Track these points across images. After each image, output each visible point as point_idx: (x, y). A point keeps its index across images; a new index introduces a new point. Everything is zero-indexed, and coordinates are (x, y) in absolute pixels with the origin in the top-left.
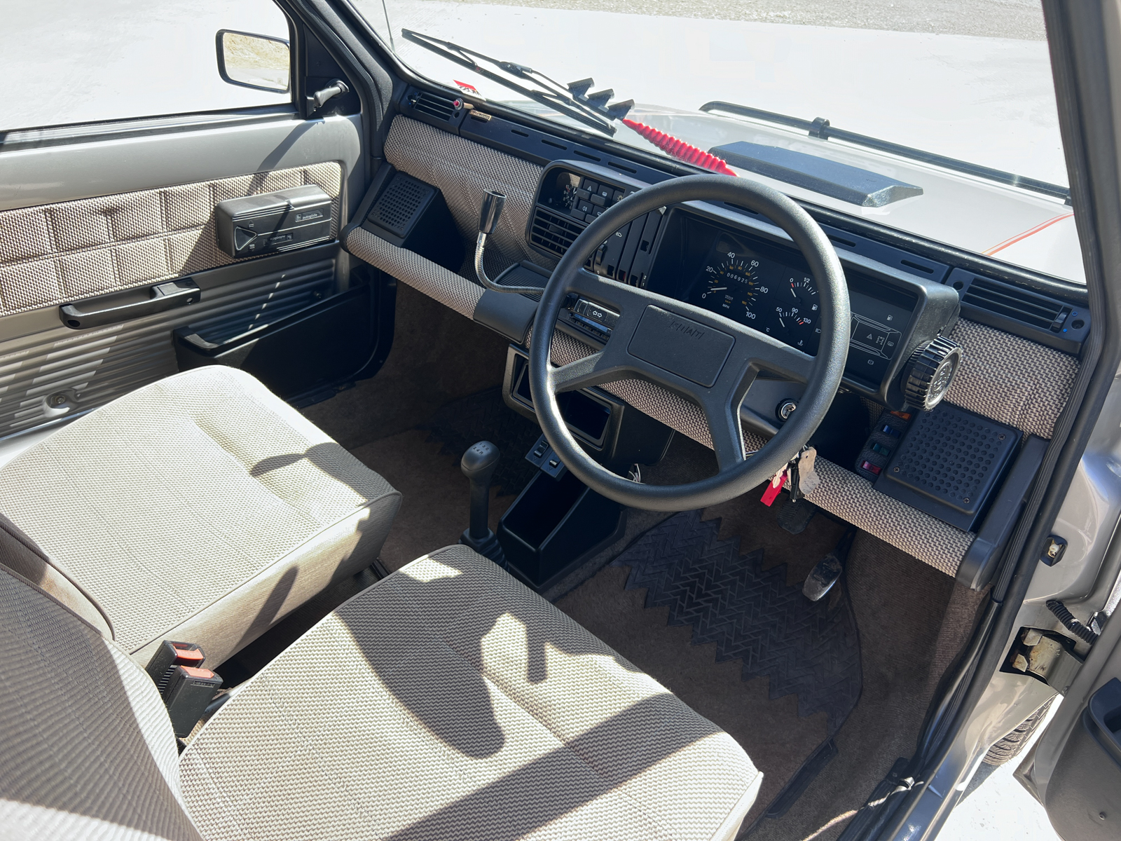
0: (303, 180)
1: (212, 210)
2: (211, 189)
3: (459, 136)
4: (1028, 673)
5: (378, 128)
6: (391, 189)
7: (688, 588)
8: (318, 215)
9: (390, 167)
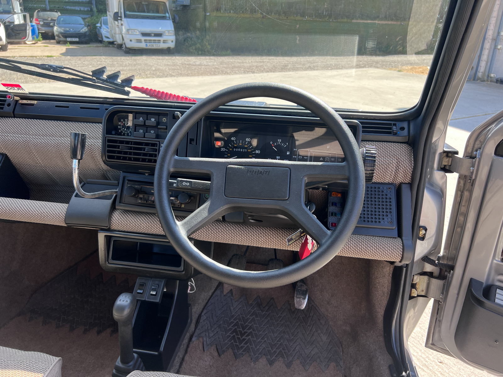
3: (14, 117)
4: (418, 296)
7: (234, 334)
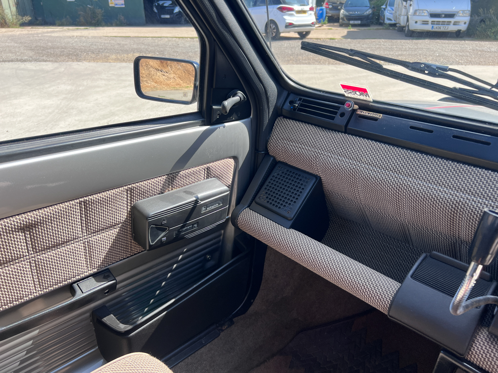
0: (206, 175)
1: (129, 210)
2: (129, 192)
3: (345, 133)
5: (264, 128)
6: (273, 176)
8: (219, 204)
9: (272, 159)
